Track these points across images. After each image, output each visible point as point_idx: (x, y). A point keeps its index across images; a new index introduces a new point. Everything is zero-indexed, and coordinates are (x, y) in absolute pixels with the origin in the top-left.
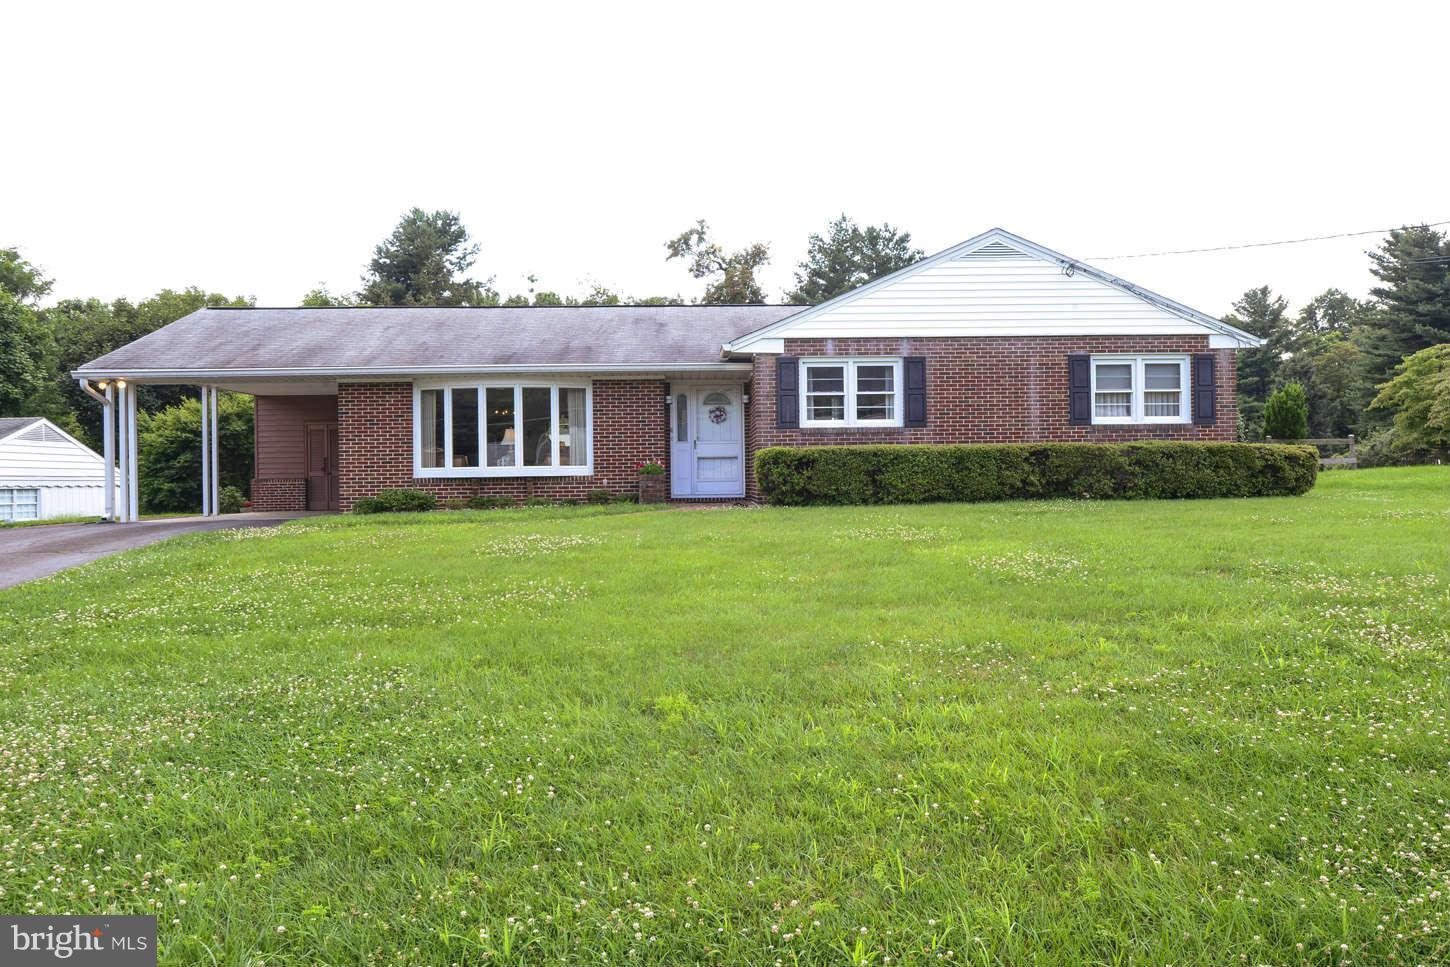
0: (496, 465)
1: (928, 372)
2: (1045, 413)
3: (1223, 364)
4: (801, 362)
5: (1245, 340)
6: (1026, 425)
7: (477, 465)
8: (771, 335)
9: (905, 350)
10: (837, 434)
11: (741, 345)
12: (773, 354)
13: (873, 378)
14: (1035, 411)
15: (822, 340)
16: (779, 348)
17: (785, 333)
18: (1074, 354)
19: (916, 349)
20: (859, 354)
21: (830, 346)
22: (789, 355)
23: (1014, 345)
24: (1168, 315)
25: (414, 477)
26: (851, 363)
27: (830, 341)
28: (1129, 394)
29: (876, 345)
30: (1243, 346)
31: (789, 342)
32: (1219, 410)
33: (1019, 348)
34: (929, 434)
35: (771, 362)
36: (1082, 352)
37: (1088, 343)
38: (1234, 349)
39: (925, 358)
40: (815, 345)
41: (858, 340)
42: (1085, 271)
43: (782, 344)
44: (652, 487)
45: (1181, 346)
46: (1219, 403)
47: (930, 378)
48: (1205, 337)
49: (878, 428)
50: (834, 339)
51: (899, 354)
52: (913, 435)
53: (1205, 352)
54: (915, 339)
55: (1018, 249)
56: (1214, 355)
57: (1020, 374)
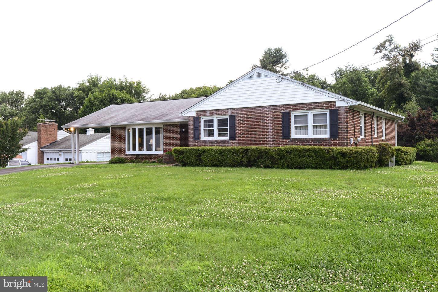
0: (141, 150)
1: (236, 120)
2: (274, 134)
3: (342, 112)
4: (201, 118)
5: (351, 102)
6: (267, 139)
7: (136, 150)
8: (191, 110)
9: (230, 113)
10: (210, 142)
11: (184, 114)
12: (193, 116)
13: (222, 122)
14: (270, 134)
15: (206, 111)
16: (194, 114)
17: (196, 109)
18: (284, 111)
19: (233, 112)
20: (216, 115)
21: (208, 113)
22: (197, 116)
23: (264, 109)
24: (319, 94)
25: (126, 153)
26: (215, 118)
27: (208, 111)
28: (307, 126)
29: (221, 112)
30: (349, 105)
31: (197, 112)
32: (340, 132)
33: (265, 110)
34: (236, 142)
35: (192, 119)
36: (287, 111)
37: (289, 107)
38: (347, 106)
39: (235, 115)
40: (204, 112)
41: (216, 110)
42: (287, 79)
43: (195, 113)
44: (167, 158)
45: (325, 106)
46: (340, 129)
47: (237, 122)
48: (335, 102)
49: (221, 140)
50: (209, 110)
51: (228, 114)
52: (232, 142)
53: (335, 108)
54: (233, 109)
55: (264, 74)
56: (338, 109)
57: (265, 120)
